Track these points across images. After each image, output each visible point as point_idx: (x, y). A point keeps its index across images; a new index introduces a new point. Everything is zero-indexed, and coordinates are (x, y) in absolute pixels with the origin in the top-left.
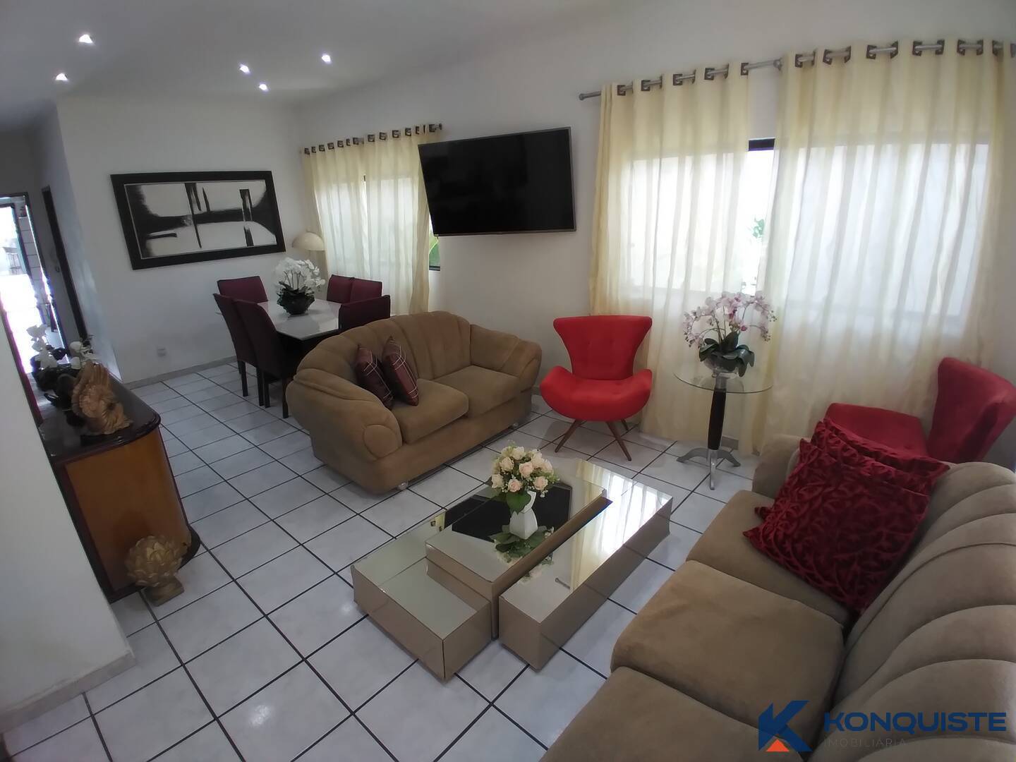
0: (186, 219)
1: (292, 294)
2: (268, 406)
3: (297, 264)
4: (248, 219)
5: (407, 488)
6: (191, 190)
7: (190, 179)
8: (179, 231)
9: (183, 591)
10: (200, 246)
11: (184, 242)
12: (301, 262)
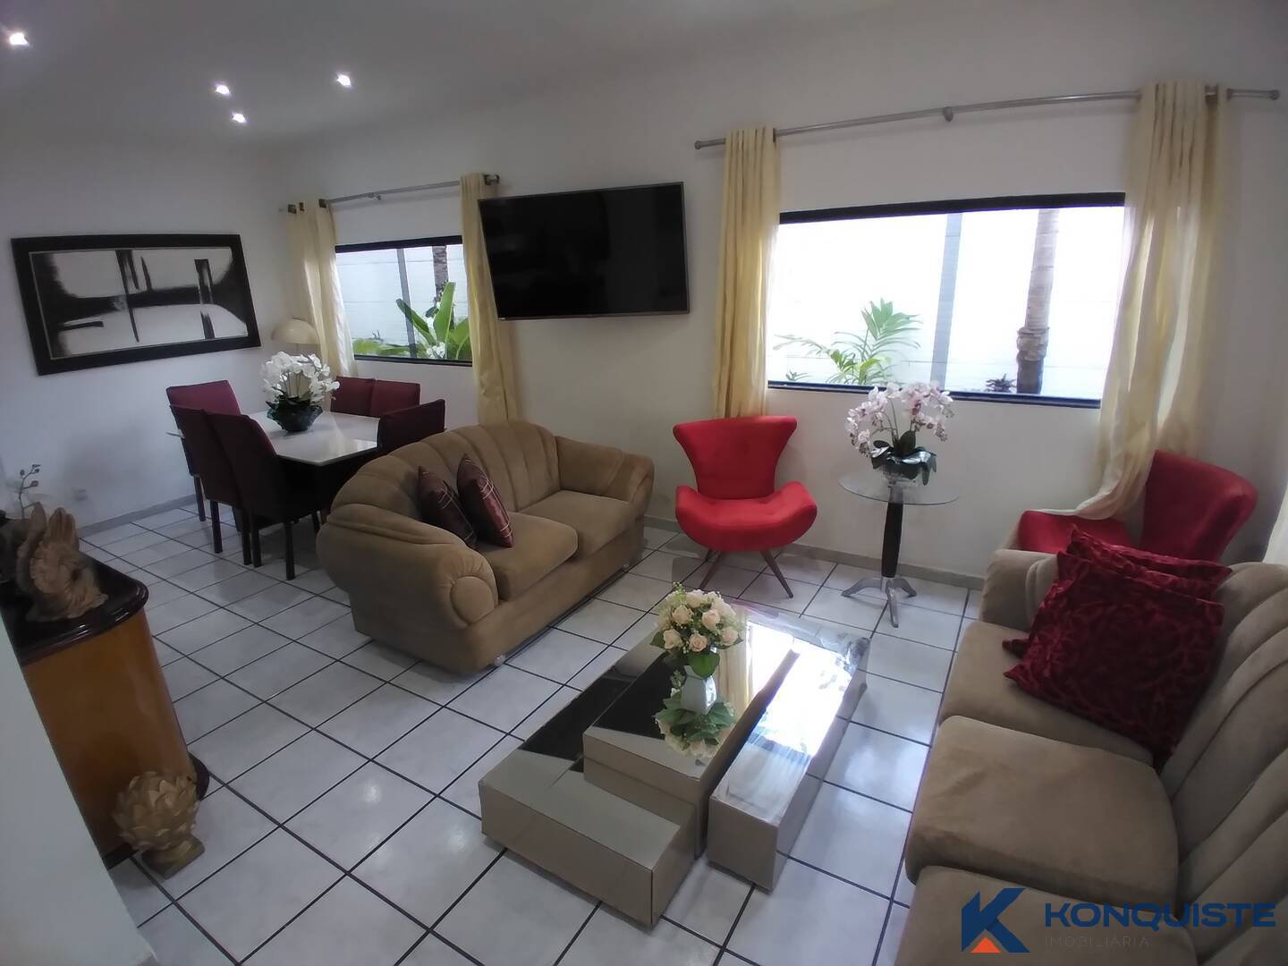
0: (118, 301)
1: (291, 403)
2: (258, 563)
3: (295, 362)
4: (207, 301)
5: (504, 663)
6: (124, 260)
7: (124, 245)
8: (106, 319)
9: (203, 852)
10: (138, 340)
11: (114, 333)
12: (302, 358)
